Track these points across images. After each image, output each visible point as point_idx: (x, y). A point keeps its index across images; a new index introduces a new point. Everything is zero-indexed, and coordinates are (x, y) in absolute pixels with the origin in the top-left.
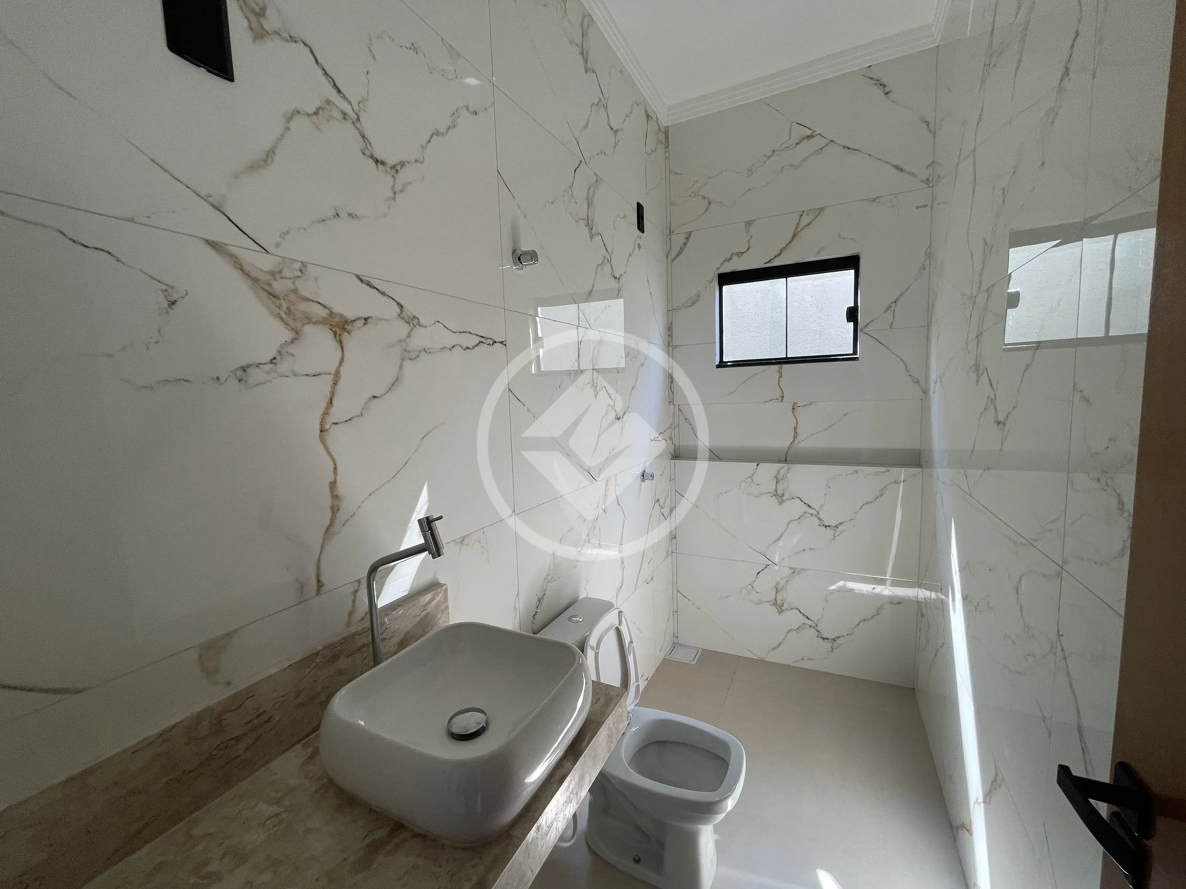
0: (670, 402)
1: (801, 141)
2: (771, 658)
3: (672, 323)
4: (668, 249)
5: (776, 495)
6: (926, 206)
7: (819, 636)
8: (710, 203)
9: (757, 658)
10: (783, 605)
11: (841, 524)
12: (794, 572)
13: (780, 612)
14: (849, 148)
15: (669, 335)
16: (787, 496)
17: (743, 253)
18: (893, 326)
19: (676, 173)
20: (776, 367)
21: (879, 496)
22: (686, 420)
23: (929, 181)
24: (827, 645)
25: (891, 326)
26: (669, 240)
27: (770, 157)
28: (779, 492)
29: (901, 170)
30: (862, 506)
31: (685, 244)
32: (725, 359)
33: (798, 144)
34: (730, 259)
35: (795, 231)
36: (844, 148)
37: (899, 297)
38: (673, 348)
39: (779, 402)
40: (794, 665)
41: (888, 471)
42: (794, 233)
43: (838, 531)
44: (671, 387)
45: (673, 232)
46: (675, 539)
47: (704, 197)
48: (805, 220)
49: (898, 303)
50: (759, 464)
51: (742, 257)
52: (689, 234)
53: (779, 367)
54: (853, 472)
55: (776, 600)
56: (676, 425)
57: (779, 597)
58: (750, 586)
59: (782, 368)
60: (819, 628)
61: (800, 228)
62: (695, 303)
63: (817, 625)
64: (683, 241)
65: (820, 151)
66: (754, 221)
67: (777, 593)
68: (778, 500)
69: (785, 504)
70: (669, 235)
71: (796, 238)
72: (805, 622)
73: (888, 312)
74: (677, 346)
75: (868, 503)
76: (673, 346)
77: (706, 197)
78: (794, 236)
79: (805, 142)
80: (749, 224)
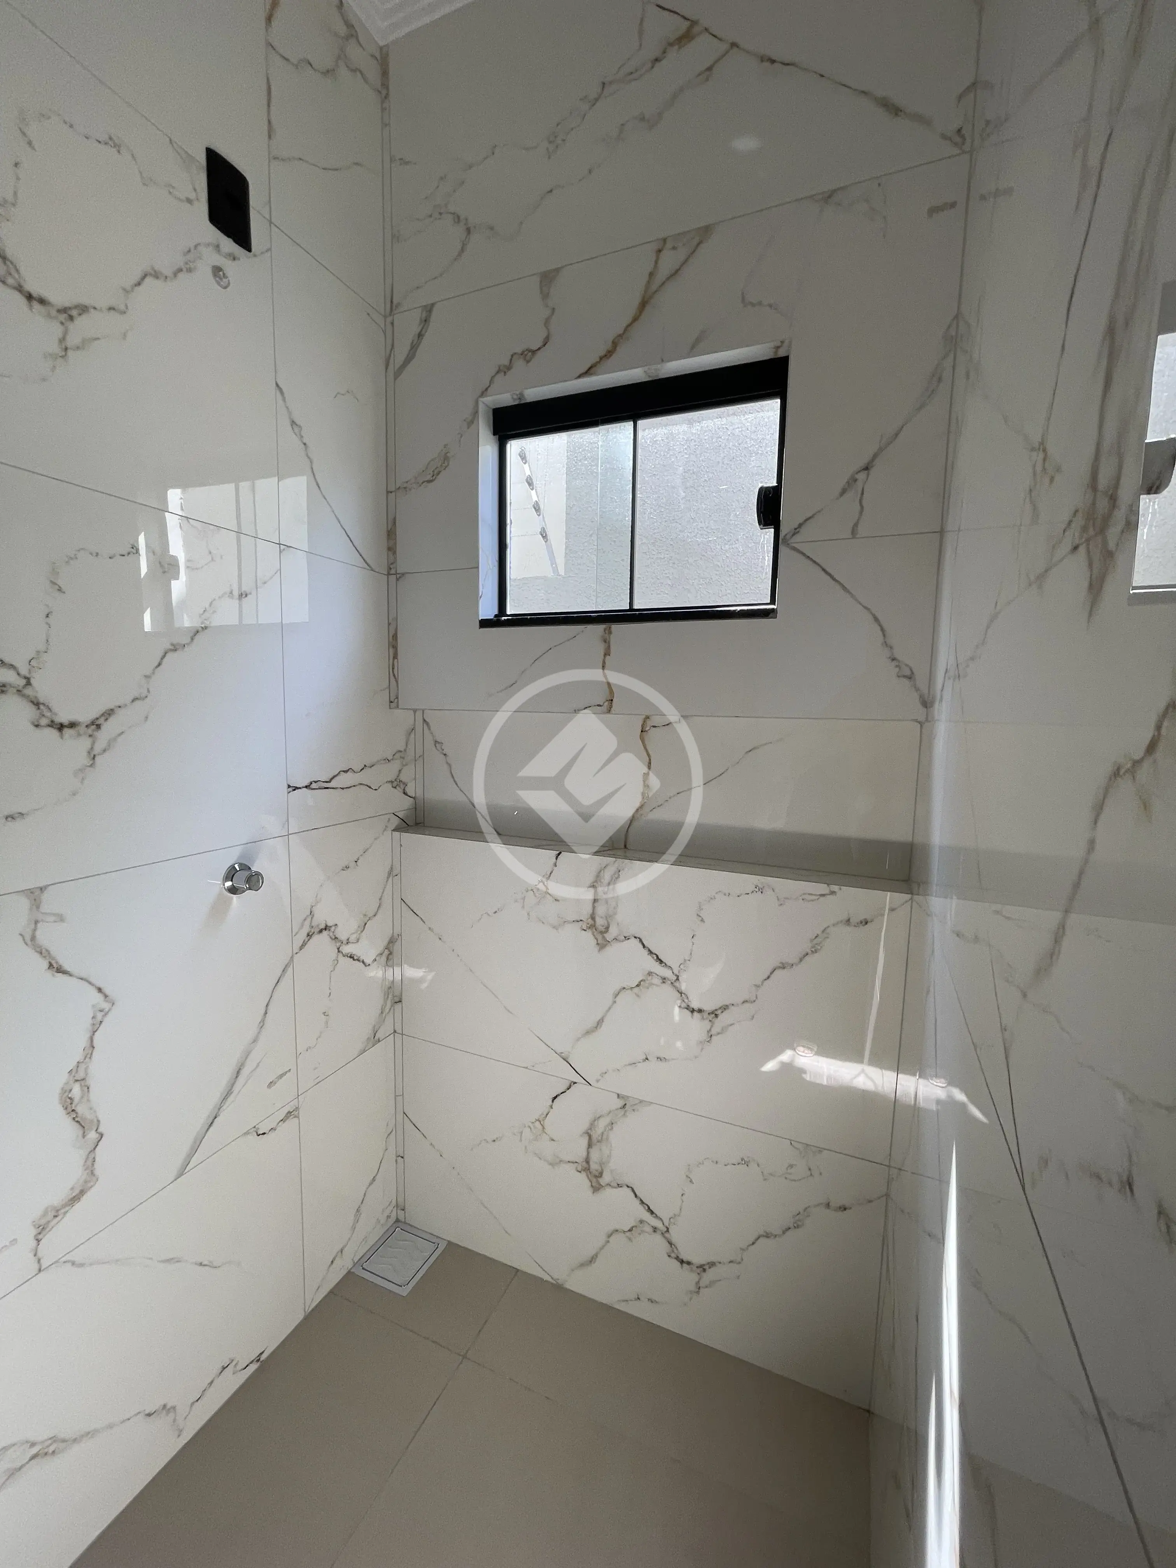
0: (391, 702)
1: (664, 52)
2: (578, 1283)
3: (395, 523)
4: (389, 347)
5: (592, 927)
6: (953, 205)
7: (673, 1255)
8: (468, 231)
9: (549, 1279)
10: (601, 1174)
11: (725, 1008)
12: (626, 1105)
13: (596, 1188)
14: (773, 61)
15: (389, 549)
16: (613, 932)
17: (534, 352)
18: (862, 531)
19: (404, 162)
20: (600, 628)
21: (810, 952)
22: (437, 745)
23: (963, 138)
24: (689, 1278)
25: (854, 532)
26: (389, 327)
27: (597, 100)
28: (600, 922)
29: (896, 111)
30: (771, 973)
31: (420, 335)
32: (511, 611)
33: (657, 60)
34: (509, 368)
35: (646, 291)
36: (762, 61)
37: (875, 456)
38: (397, 580)
39: (604, 713)
40: (622, 1307)
41: (833, 893)
42: (644, 297)
43: (719, 1023)
44: (393, 668)
45: (397, 307)
46: (399, 1005)
47: (459, 217)
48: (669, 261)
49: (873, 472)
50: (560, 853)
51: (533, 360)
52: (429, 309)
53: (605, 630)
54: (753, 888)
55: (587, 1161)
56: (417, 756)
57: (595, 1156)
58: (538, 1122)
59: (610, 633)
60: (674, 1235)
61: (654, 287)
62: (438, 473)
63: (668, 1229)
64: (416, 329)
65: (708, 73)
66: (557, 270)
67: (590, 1145)
68: (597, 940)
69: (610, 950)
70: (390, 315)
71: (648, 309)
72: (644, 1219)
73: (849, 495)
74: (403, 574)
75: (783, 967)
76: (396, 574)
77: (462, 217)
78: (643, 304)
79: (673, 53)
80: (548, 278)
